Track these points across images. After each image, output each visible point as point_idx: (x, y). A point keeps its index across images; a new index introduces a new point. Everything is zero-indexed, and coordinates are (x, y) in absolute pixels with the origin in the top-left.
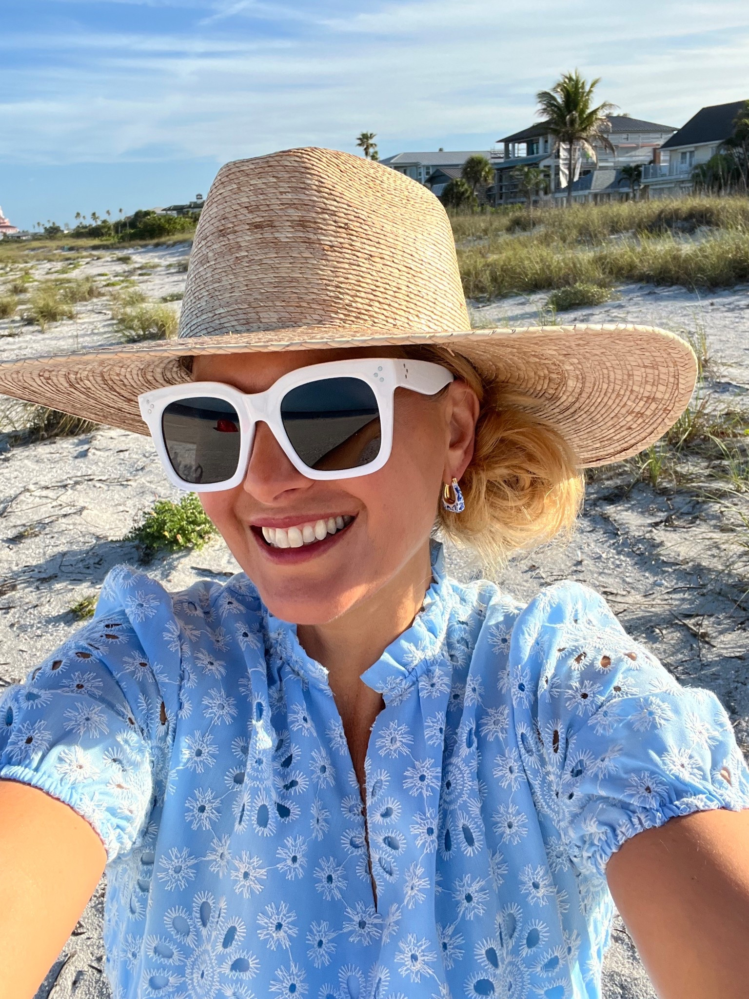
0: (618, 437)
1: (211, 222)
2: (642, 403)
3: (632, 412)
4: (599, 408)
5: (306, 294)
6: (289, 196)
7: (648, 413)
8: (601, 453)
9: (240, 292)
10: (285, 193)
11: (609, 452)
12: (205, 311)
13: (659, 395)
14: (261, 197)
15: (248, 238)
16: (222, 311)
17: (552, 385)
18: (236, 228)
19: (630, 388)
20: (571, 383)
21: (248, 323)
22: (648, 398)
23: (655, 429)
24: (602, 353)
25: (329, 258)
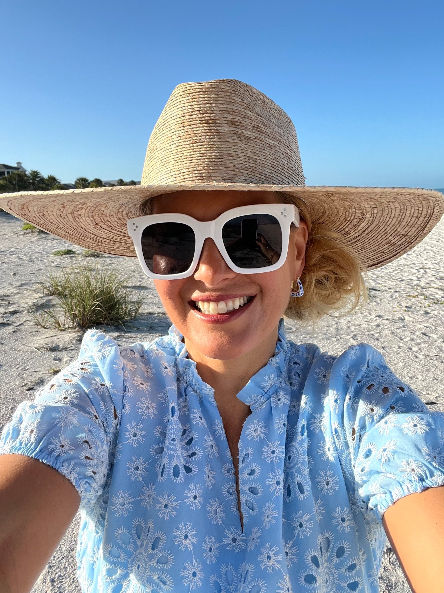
0: (375, 257)
2: (398, 238)
3: (389, 243)
13: (410, 234)
22: (403, 235)
25: (249, 144)
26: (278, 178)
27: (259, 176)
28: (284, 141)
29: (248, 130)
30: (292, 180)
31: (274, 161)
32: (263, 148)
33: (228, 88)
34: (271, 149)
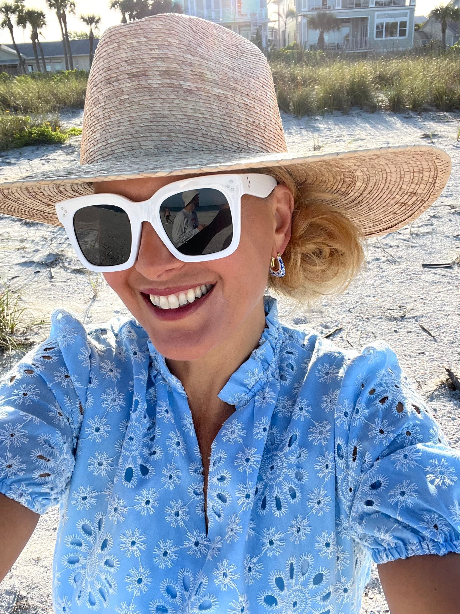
0: (386, 219)
1: (100, 73)
2: (407, 196)
3: (399, 202)
4: (375, 200)
5: (174, 126)
6: (157, 51)
8: (373, 230)
9: (125, 126)
10: (154, 49)
11: (378, 229)
12: (99, 141)
13: (419, 191)
14: (136, 53)
15: (128, 85)
16: (113, 141)
17: (345, 186)
18: (118, 77)
19: (399, 187)
20: (358, 184)
21: (133, 150)
22: (412, 193)
23: (413, 214)
24: (386, 164)
25: (189, 99)
26: (230, 138)
27: (203, 139)
28: (242, 88)
29: (188, 81)
30: (252, 138)
31: (225, 117)
32: (209, 102)
33: (160, 27)
34: (221, 102)
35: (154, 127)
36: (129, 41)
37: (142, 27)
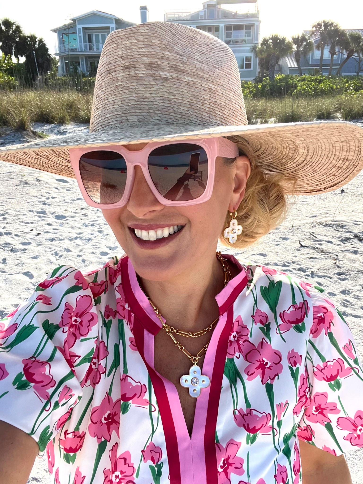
0: (328, 179)
1: (104, 66)
2: (341, 162)
3: (336, 166)
4: (317, 164)
5: (152, 105)
6: (144, 50)
7: (345, 167)
8: (319, 188)
9: (118, 105)
10: (141, 48)
11: (324, 187)
12: (100, 116)
13: (350, 158)
14: (129, 51)
15: (122, 75)
16: (109, 116)
17: (291, 151)
18: (116, 69)
19: (334, 154)
20: (301, 151)
21: (122, 122)
22: (344, 159)
23: (348, 176)
24: (317, 135)
25: (165, 85)
26: (196, 114)
27: (174, 115)
28: (208, 76)
29: (166, 71)
30: (214, 114)
31: (192, 98)
32: (181, 87)
33: (147, 31)
34: (190, 87)
35: (139, 106)
36: (124, 43)
37: (134, 31)
